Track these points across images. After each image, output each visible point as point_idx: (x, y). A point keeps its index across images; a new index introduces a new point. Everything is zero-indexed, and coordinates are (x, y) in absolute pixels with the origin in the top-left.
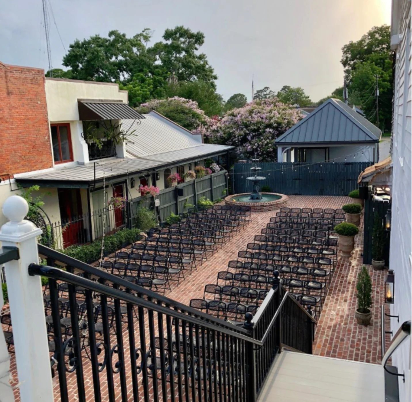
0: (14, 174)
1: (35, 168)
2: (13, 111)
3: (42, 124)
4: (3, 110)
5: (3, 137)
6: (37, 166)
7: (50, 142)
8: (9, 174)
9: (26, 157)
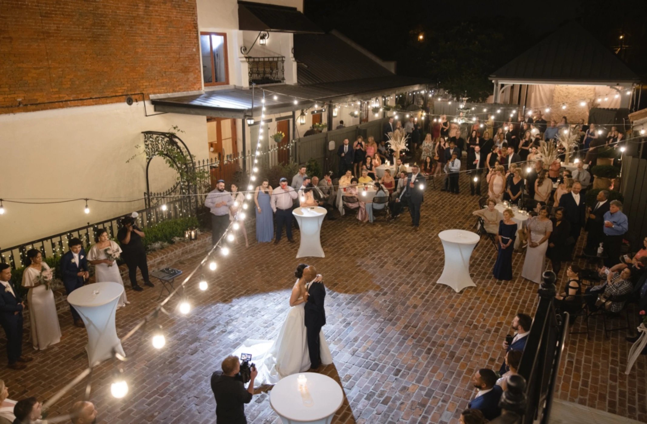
0: (150, 94)
1: (178, 89)
2: (151, 8)
3: (190, 30)
4: (138, 6)
5: (137, 43)
6: (181, 87)
7: (199, 55)
8: (143, 94)
9: (167, 73)
